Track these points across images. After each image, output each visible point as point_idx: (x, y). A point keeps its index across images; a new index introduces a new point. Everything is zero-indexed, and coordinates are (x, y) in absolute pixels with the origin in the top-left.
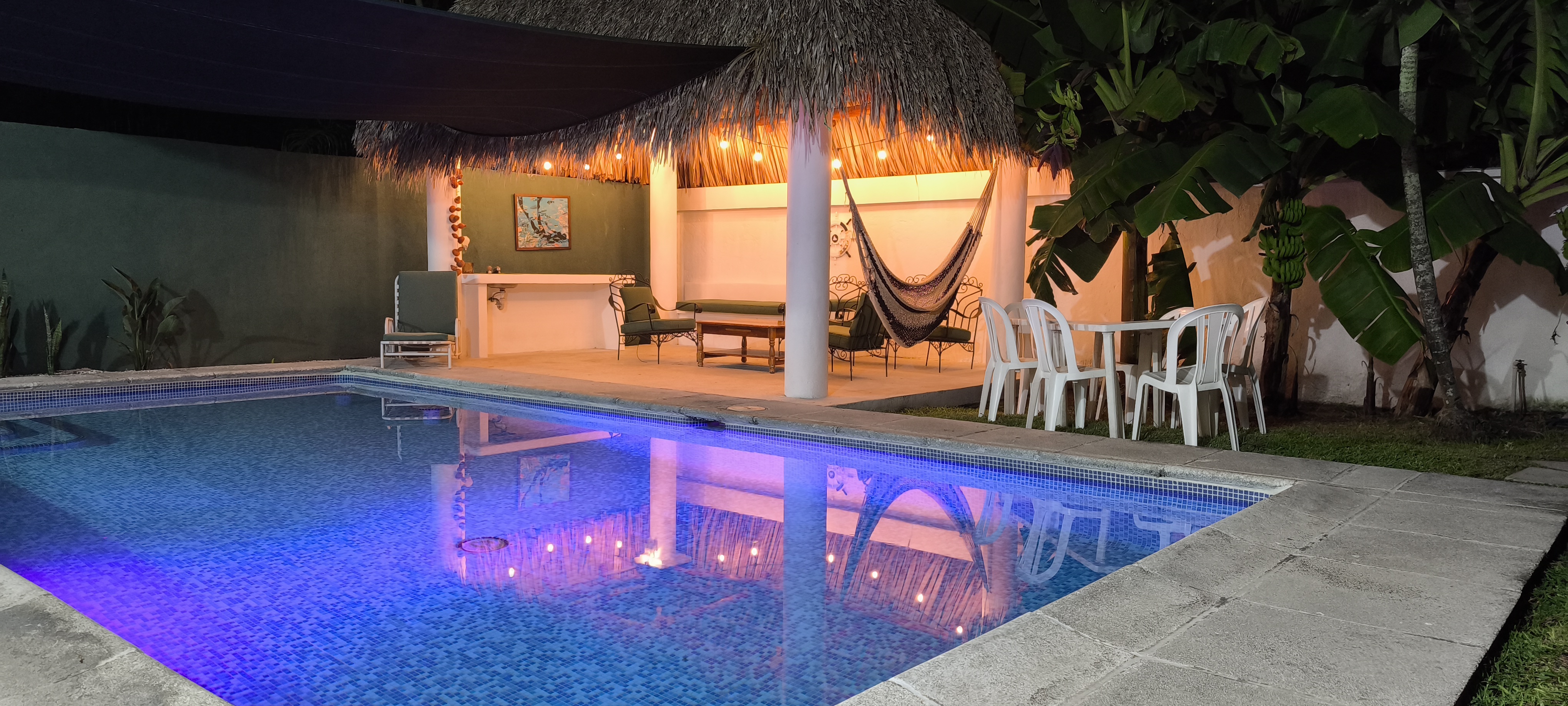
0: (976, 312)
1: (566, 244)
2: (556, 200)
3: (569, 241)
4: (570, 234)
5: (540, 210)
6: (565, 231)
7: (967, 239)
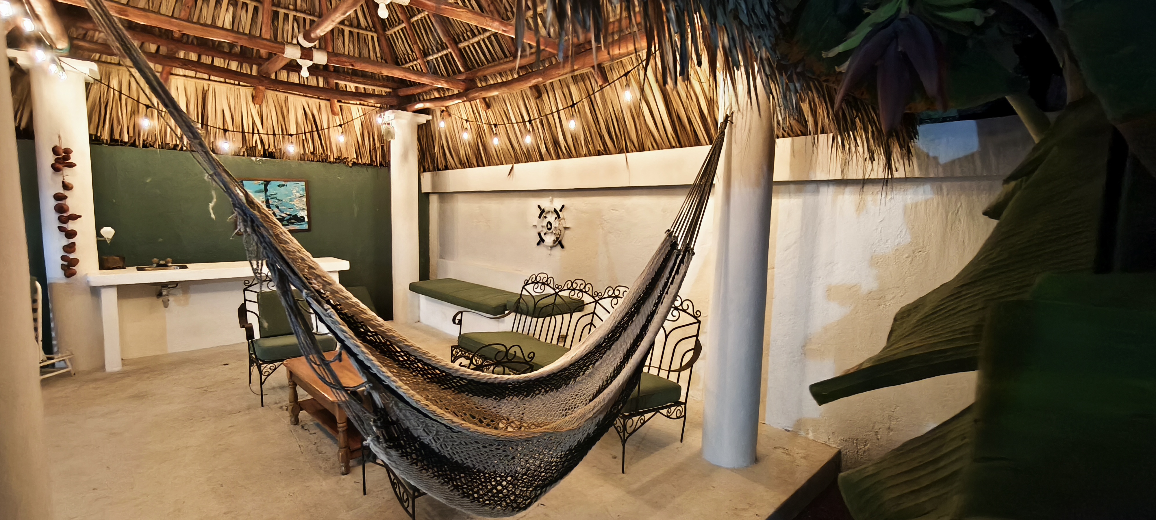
0: (690, 354)
1: (305, 226)
2: (288, 183)
3: (309, 223)
4: (309, 216)
5: (268, 193)
6: (304, 214)
7: (666, 260)
